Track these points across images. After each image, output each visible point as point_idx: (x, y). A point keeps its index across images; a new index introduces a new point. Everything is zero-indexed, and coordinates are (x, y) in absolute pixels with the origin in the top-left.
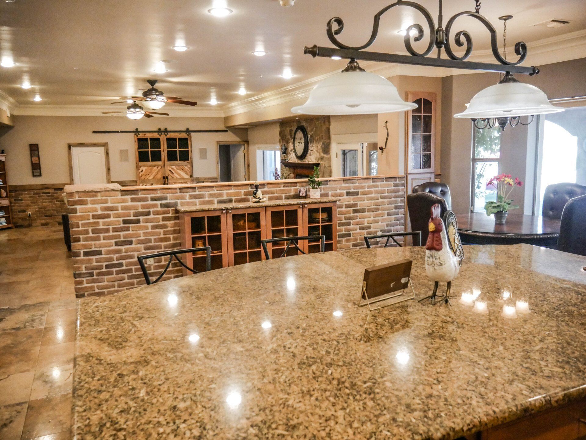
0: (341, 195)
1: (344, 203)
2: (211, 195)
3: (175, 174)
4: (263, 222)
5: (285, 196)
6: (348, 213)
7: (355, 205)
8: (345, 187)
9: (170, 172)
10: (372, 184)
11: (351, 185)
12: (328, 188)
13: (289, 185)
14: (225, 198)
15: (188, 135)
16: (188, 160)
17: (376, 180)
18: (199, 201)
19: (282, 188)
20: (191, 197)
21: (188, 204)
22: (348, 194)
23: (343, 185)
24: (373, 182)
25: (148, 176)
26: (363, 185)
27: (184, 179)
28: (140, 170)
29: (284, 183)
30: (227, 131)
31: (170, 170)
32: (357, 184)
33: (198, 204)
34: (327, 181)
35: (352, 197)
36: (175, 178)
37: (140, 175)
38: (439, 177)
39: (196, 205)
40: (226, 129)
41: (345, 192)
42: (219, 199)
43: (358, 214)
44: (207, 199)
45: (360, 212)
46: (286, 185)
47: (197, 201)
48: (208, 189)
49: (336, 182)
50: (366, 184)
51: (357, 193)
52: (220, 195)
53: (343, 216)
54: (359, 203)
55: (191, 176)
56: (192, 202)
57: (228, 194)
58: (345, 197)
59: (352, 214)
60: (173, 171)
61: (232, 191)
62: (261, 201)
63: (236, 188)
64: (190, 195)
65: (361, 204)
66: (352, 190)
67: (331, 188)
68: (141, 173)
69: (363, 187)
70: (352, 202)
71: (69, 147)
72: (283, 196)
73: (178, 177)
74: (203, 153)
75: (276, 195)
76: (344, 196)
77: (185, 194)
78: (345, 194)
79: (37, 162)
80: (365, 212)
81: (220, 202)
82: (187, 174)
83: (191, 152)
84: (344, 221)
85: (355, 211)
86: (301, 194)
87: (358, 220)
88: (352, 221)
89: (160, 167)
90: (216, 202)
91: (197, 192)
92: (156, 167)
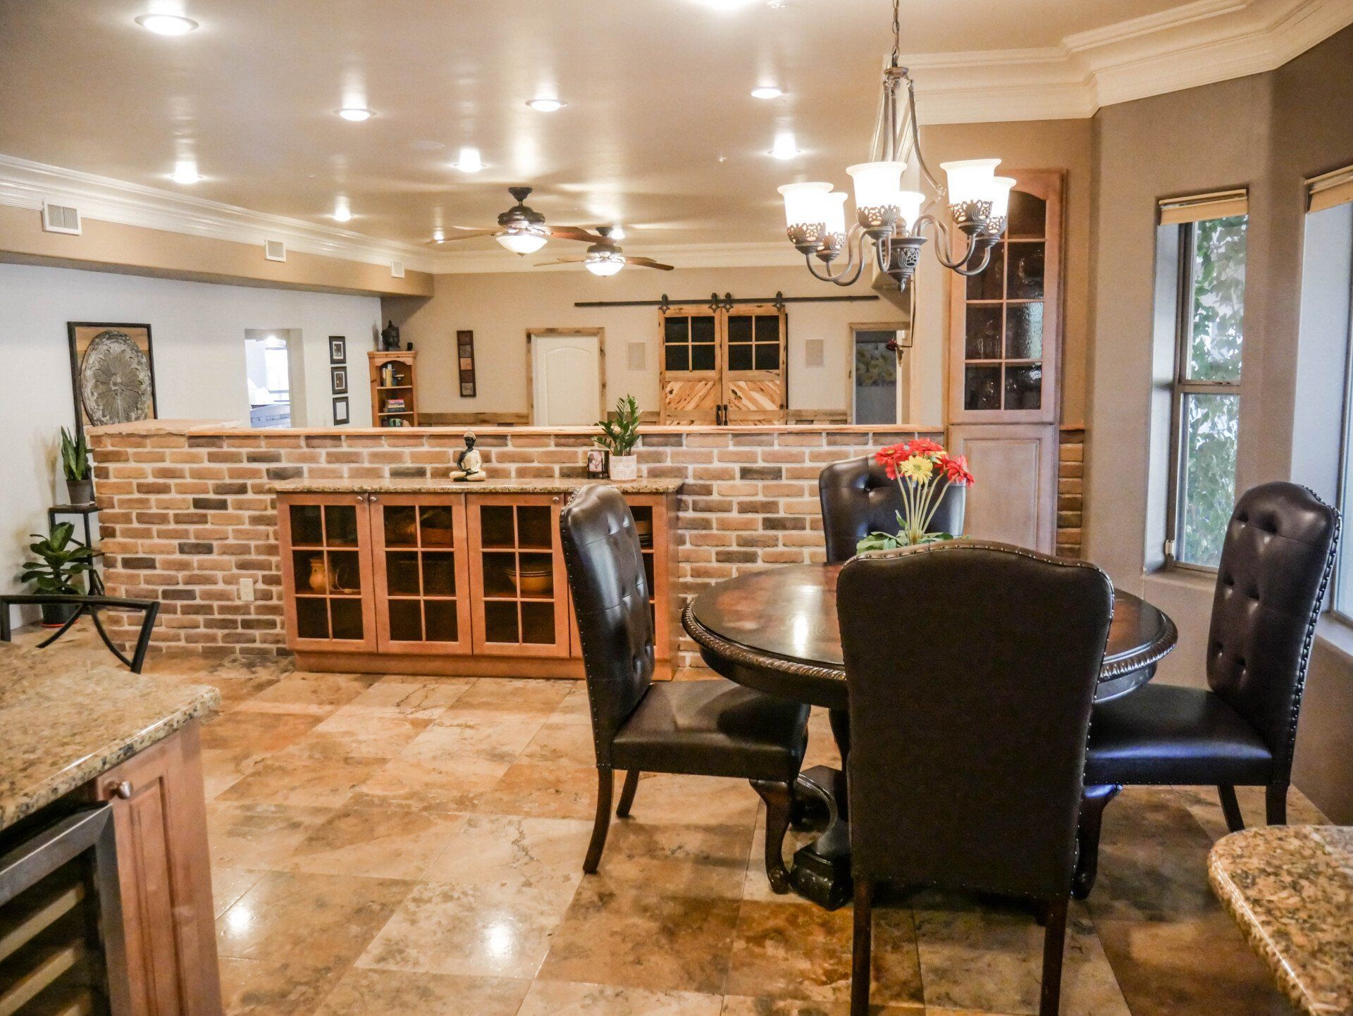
0: (723, 475)
1: (735, 500)
2: (375, 457)
3: (745, 401)
4: (458, 532)
5: (561, 469)
6: (748, 526)
7: (769, 507)
8: (738, 454)
9: (732, 396)
10: (826, 448)
11: (759, 450)
12: (685, 454)
13: (572, 440)
14: (409, 464)
15: (779, 310)
16: (777, 367)
17: (838, 438)
18: (350, 469)
19: (552, 448)
20: (333, 458)
21: (324, 474)
22: (746, 473)
23: (732, 448)
24: (829, 444)
25: (683, 403)
26: (794, 450)
27: (764, 412)
28: (668, 389)
29: (557, 436)
30: (875, 298)
31: (733, 391)
32: (776, 448)
33: (346, 475)
34: (679, 435)
35: (760, 484)
36: (744, 409)
37: (667, 400)
38: (1080, 437)
39: (341, 477)
40: (874, 293)
41: (736, 467)
42: (393, 466)
43: (780, 534)
44: (367, 465)
45: (784, 528)
46: (563, 441)
47: (345, 468)
48: (369, 442)
49: (710, 439)
50: (807, 450)
51: (777, 474)
52: (396, 457)
53: (733, 535)
54: (782, 501)
55: (784, 406)
56: (333, 471)
57: (415, 457)
58: (738, 482)
59: (760, 532)
60: (739, 393)
61: (425, 448)
62: (469, 477)
63: (433, 441)
64: (328, 454)
65: (788, 506)
66: (760, 464)
67: (693, 454)
68: (670, 396)
69: (798, 458)
70: (760, 498)
71: (529, 336)
72: (556, 469)
73: (753, 408)
74: (815, 352)
75: (536, 464)
76: (733, 478)
77: (317, 450)
78: (738, 475)
79: (469, 368)
80: (804, 528)
81: (396, 474)
82: (773, 402)
83: (786, 348)
84: (734, 548)
85: (770, 524)
86: (592, 468)
87: (781, 548)
88: (760, 551)
89: (710, 384)
90: (387, 474)
91: (345, 448)
92: (703, 383)
